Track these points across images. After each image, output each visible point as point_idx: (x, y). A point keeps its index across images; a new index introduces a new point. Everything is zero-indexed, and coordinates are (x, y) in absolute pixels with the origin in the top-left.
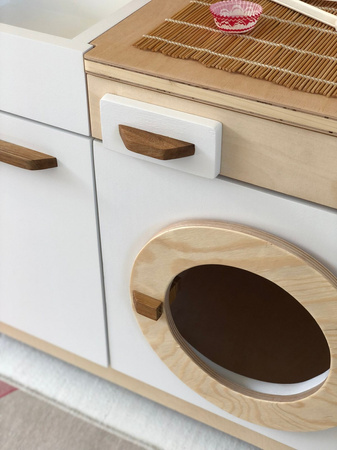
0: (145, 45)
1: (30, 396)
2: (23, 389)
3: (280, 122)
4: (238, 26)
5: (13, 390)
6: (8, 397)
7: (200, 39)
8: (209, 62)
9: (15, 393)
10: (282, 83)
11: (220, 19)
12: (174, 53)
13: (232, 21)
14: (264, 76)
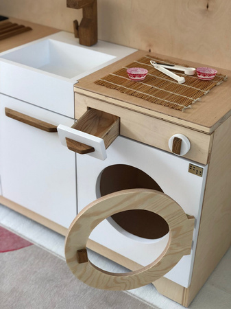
0: (99, 83)
1: (39, 248)
2: (36, 245)
3: (145, 114)
4: (137, 78)
5: (31, 244)
6: (29, 247)
7: (121, 81)
8: (122, 90)
9: (31, 246)
10: (147, 100)
11: (130, 74)
12: (109, 86)
13: (134, 76)
14: (141, 97)
